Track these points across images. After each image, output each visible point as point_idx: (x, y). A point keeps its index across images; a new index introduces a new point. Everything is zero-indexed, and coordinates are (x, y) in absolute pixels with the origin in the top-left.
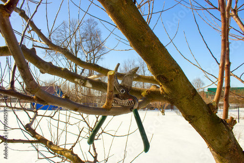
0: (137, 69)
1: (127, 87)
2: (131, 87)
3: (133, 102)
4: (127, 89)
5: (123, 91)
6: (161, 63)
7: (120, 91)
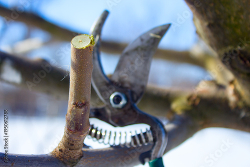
0: (163, 31)
1: (132, 85)
2: (143, 87)
3: (150, 135)
4: (132, 93)
5: (117, 100)
6: (241, 11)
7: (108, 100)
